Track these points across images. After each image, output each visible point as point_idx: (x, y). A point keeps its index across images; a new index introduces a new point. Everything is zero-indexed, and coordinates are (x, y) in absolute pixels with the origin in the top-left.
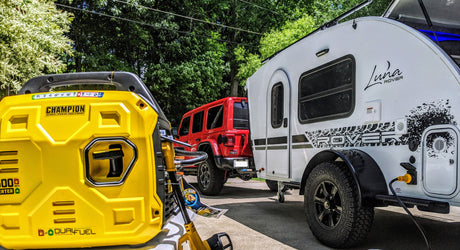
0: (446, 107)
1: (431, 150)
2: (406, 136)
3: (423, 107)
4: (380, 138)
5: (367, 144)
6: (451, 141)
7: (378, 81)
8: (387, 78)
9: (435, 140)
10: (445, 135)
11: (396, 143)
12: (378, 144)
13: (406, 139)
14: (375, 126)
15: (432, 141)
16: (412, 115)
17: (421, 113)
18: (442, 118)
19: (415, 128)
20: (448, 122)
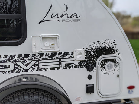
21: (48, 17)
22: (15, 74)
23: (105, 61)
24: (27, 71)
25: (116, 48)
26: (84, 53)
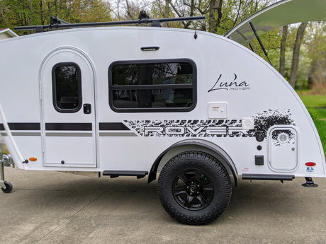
0: (288, 114)
1: (276, 141)
2: (254, 131)
3: (268, 112)
4: (227, 131)
5: (213, 135)
6: (292, 136)
7: (224, 87)
8: (234, 86)
9: (280, 135)
10: (288, 132)
11: (244, 136)
12: (225, 136)
13: (253, 133)
14: (221, 122)
15: (276, 135)
16: (259, 116)
17: (267, 115)
18: (284, 121)
19: (261, 126)
20: (289, 123)
21: (217, 86)
22: (185, 138)
23: (278, 132)
24: (195, 136)
25: (291, 118)
26: (253, 122)
